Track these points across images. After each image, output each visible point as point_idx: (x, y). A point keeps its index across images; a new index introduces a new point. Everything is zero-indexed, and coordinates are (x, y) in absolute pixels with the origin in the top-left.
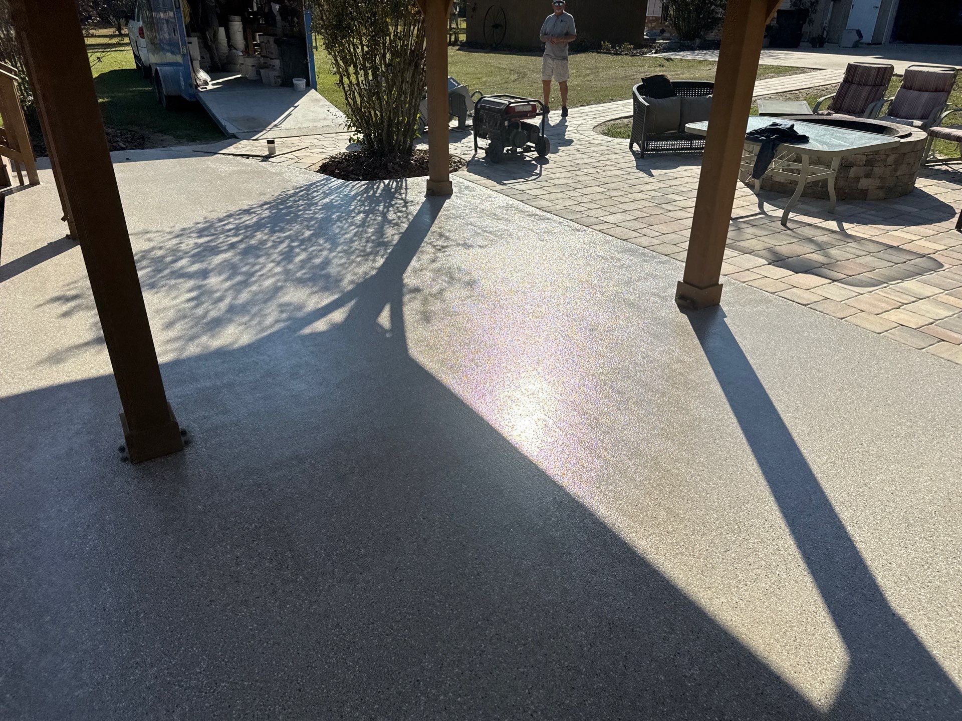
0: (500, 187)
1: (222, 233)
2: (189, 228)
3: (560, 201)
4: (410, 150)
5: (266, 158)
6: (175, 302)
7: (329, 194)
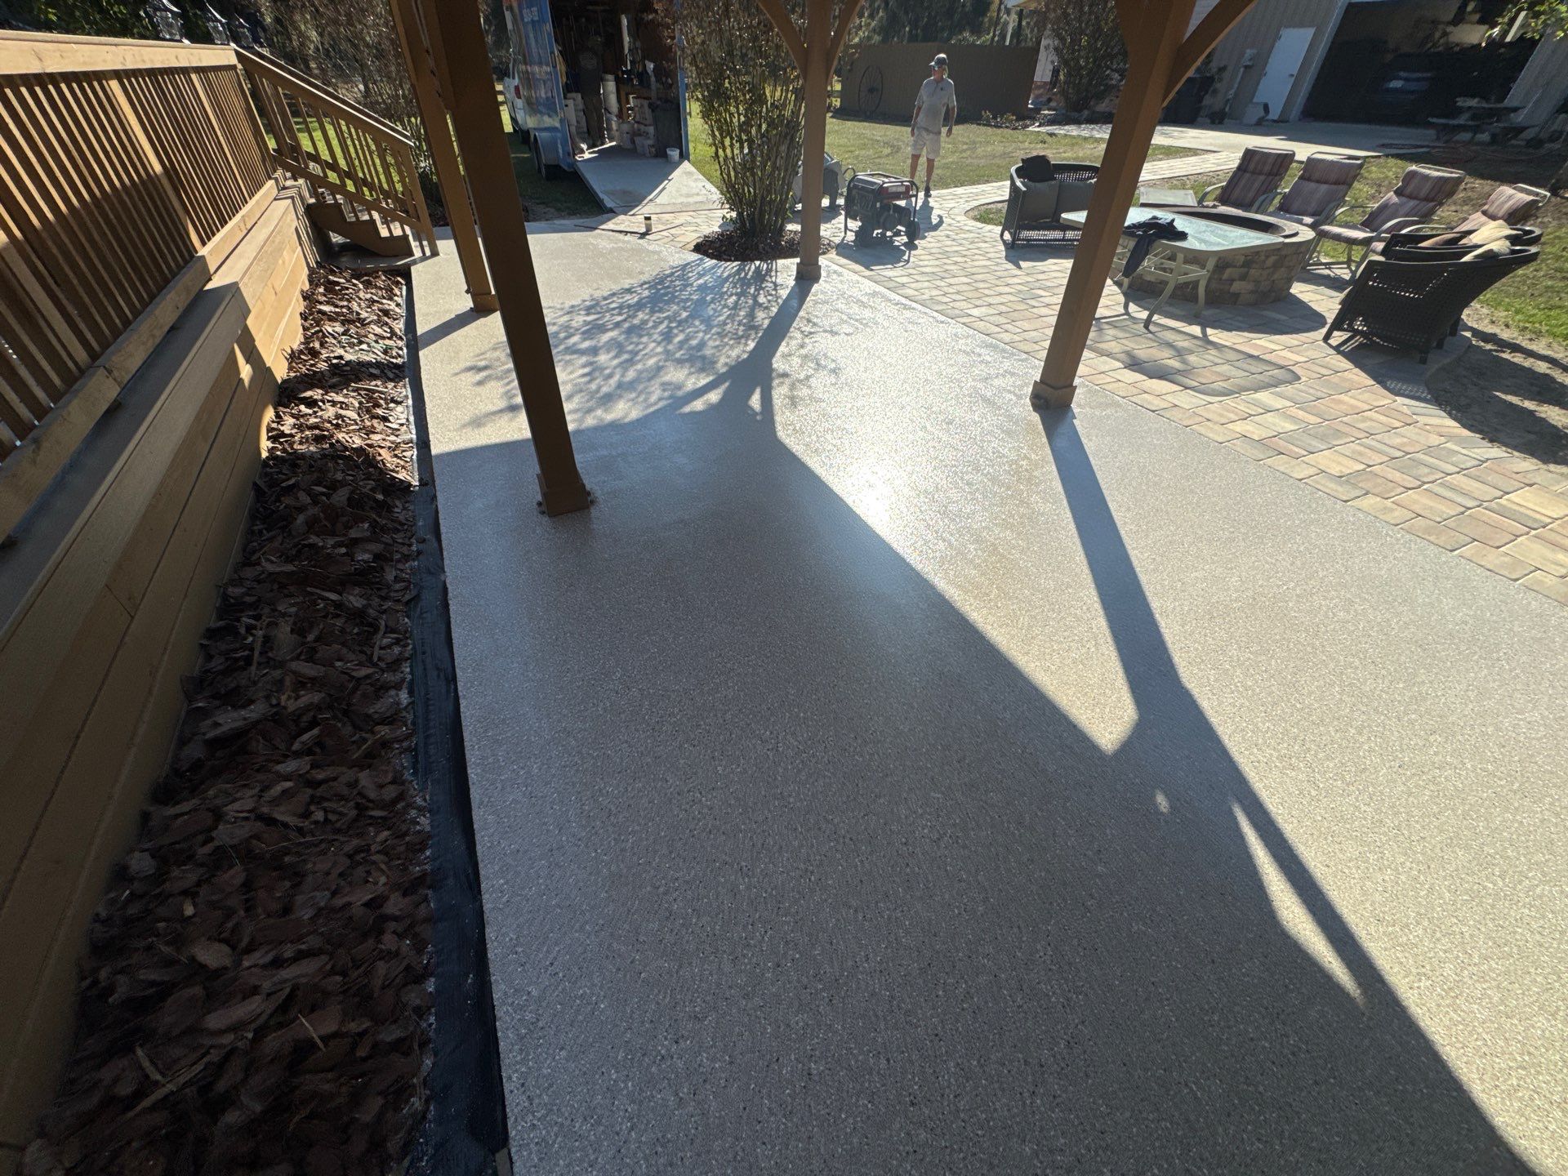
0: (868, 273)
1: (606, 312)
2: (579, 305)
3: (927, 291)
4: (782, 229)
5: (643, 235)
6: (572, 376)
7: (704, 275)
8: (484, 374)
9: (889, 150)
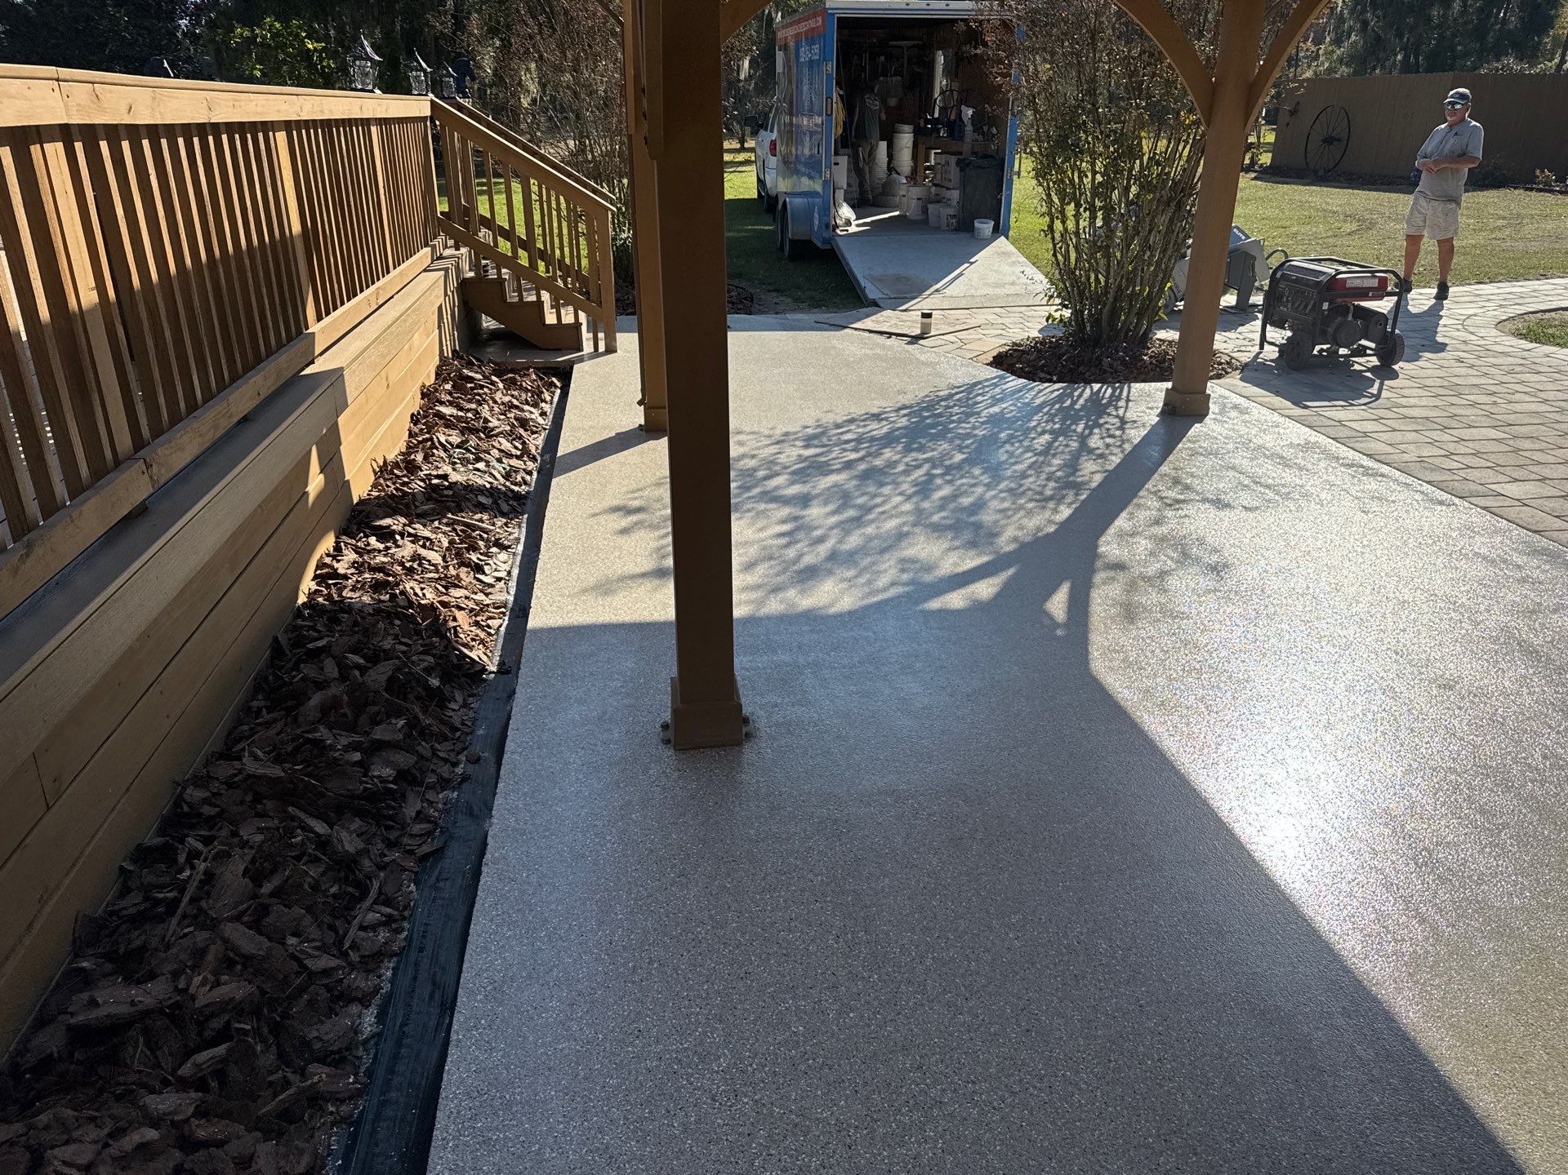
0: (1298, 411)
1: (836, 445)
2: (797, 433)
4: (1145, 339)
5: (915, 339)
6: (762, 535)
7: (1001, 400)
8: (634, 518)
9: (1354, 227)
